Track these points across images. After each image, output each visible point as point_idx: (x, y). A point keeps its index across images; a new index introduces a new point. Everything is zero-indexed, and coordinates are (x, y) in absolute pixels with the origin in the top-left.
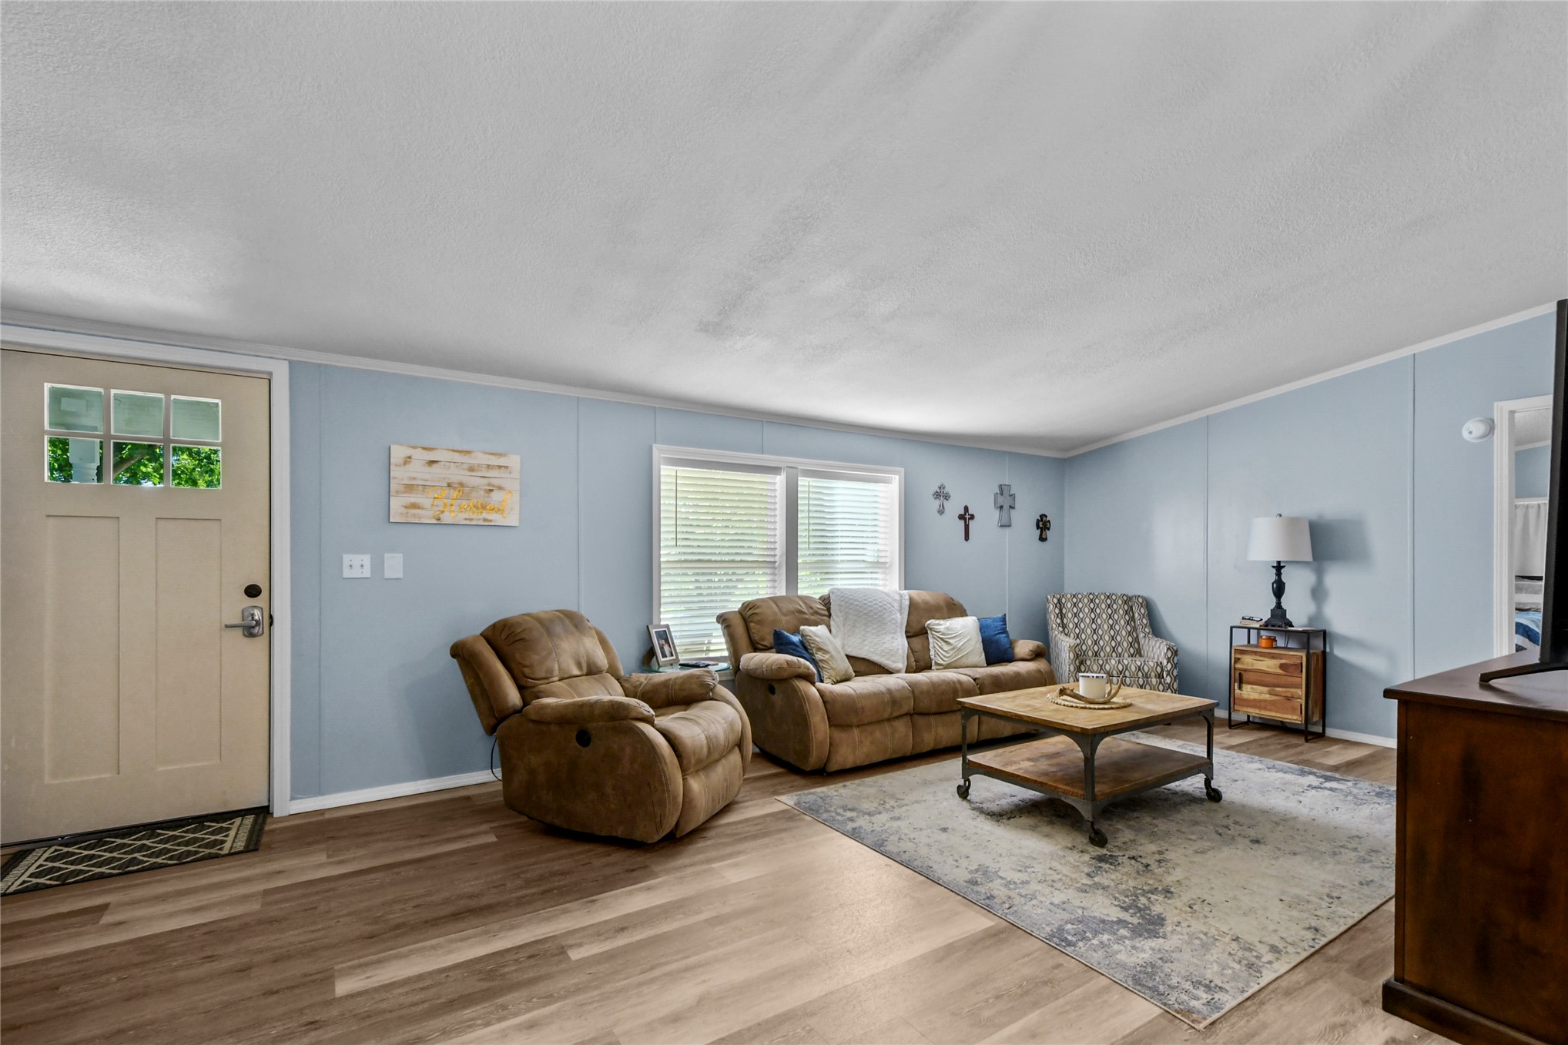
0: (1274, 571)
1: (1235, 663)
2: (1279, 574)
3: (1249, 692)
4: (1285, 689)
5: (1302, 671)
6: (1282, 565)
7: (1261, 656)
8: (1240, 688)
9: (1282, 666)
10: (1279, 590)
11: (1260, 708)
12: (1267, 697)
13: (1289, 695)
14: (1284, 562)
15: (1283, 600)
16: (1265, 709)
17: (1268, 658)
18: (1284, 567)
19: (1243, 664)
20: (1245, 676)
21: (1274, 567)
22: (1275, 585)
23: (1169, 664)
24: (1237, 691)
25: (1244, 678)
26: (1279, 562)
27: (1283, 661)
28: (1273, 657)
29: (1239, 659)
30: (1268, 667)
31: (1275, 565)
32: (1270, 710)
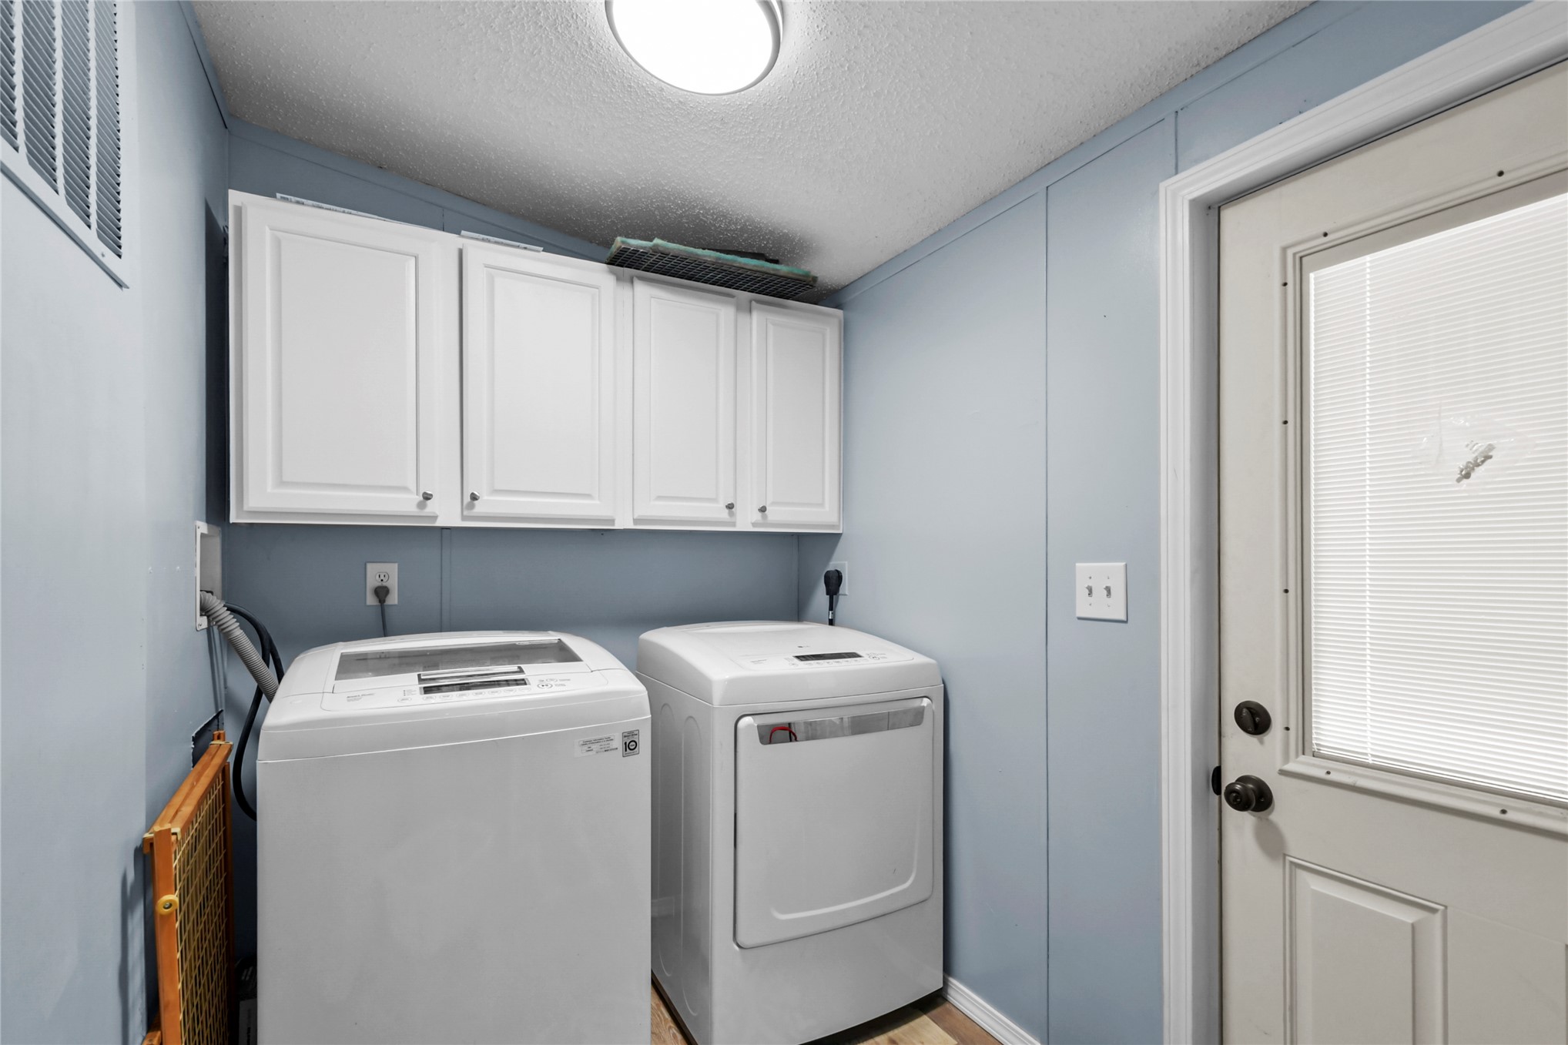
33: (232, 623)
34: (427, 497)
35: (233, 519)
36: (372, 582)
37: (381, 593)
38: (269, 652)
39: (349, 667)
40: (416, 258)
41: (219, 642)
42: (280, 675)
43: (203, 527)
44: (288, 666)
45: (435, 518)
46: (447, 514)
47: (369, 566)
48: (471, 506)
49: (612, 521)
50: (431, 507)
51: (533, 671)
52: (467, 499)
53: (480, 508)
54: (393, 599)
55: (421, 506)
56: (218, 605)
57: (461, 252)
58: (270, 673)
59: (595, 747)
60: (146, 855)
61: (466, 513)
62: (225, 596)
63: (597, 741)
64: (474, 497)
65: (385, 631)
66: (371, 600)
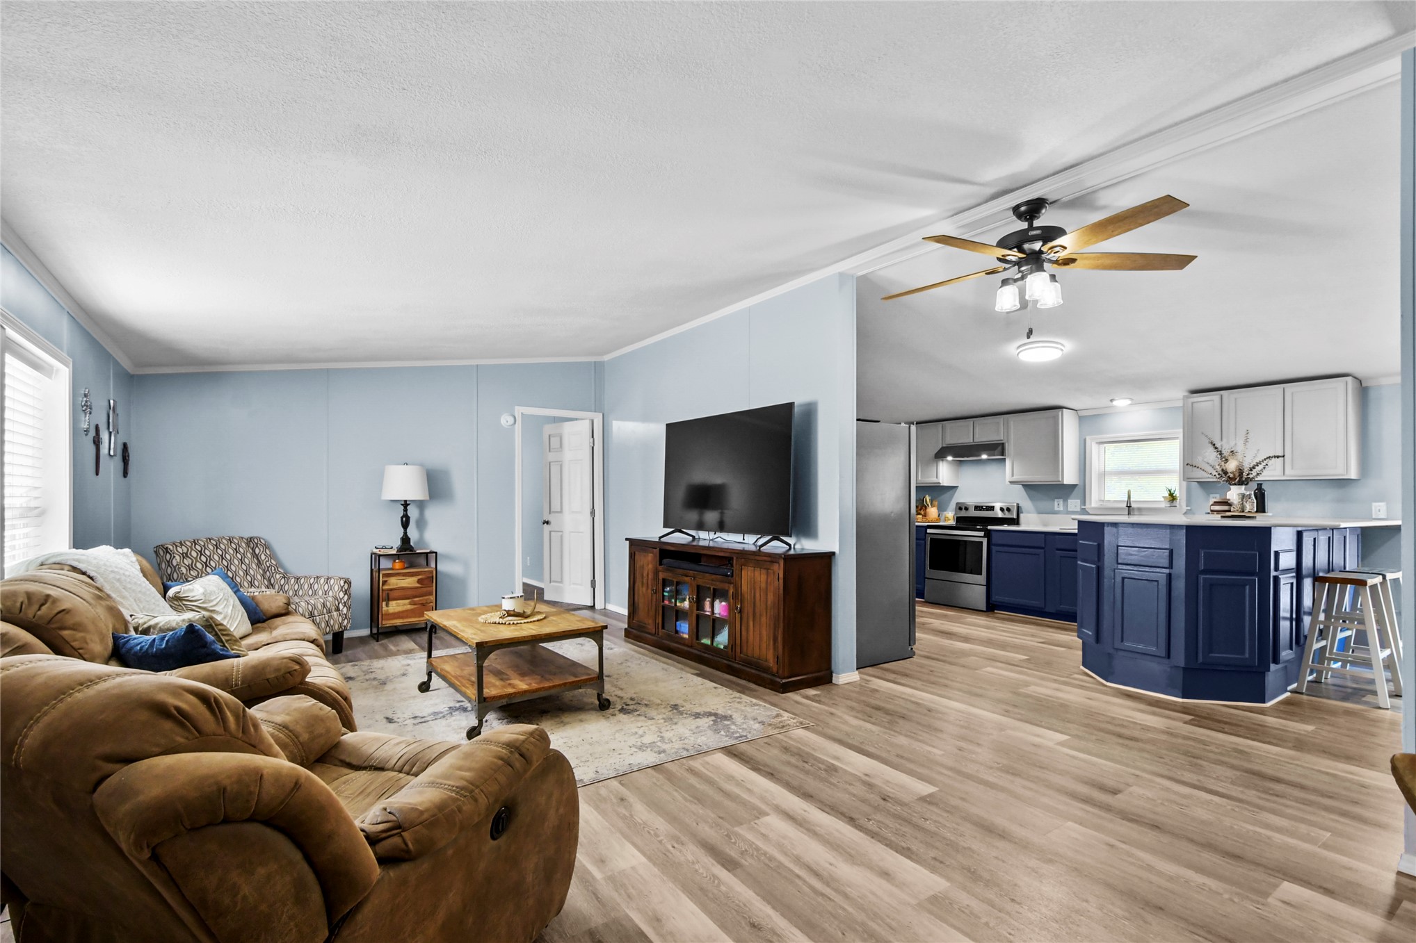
0: (403, 508)
1: (383, 585)
2: (405, 510)
3: (394, 607)
4: (421, 598)
5: (433, 582)
6: (408, 503)
7: (403, 576)
8: (387, 605)
9: (419, 581)
10: (405, 523)
11: (402, 618)
12: (409, 607)
13: (424, 602)
14: (410, 501)
15: (408, 530)
16: (407, 617)
17: (409, 576)
18: (409, 504)
19: (389, 585)
20: (392, 594)
21: (402, 505)
22: (404, 519)
23: (346, 596)
24: (385, 608)
25: (391, 596)
26: (406, 501)
27: (420, 577)
28: (412, 575)
29: (386, 581)
30: (409, 584)
31: (403, 503)
32: (410, 617)
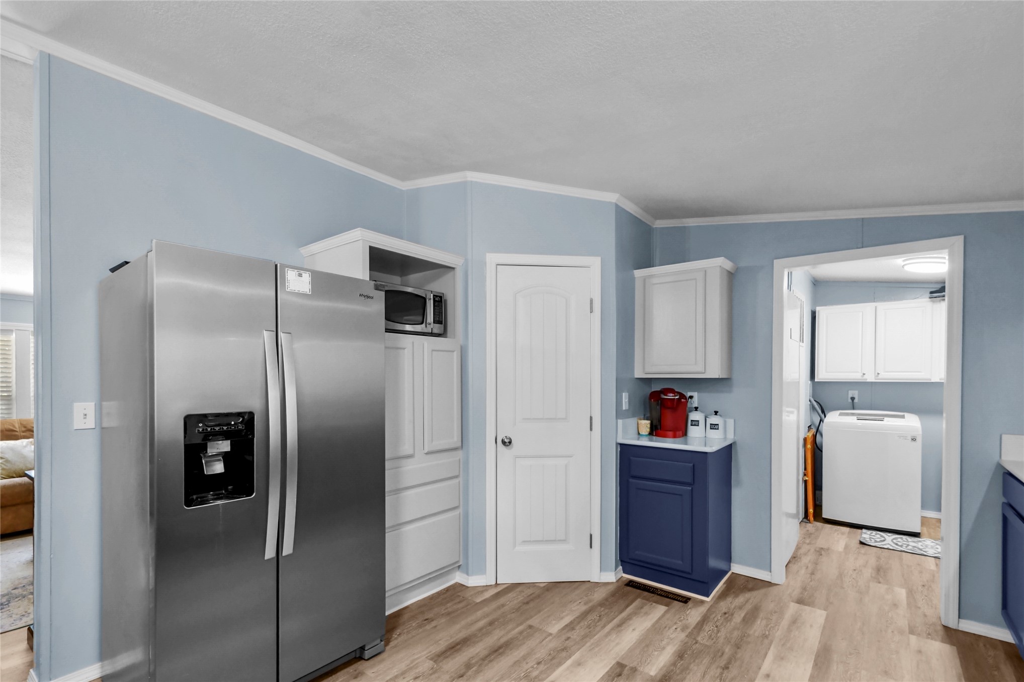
33: (815, 404)
34: (864, 374)
35: (816, 380)
36: (850, 395)
37: (853, 399)
38: (823, 412)
39: (841, 414)
40: (862, 312)
41: (813, 408)
42: (825, 417)
43: (809, 382)
44: (827, 414)
45: (867, 379)
46: (870, 378)
47: (849, 391)
48: (877, 376)
49: (930, 380)
50: (865, 377)
51: (886, 419)
52: (876, 374)
53: (880, 376)
54: (856, 401)
55: (862, 376)
56: (812, 400)
57: (876, 307)
58: (823, 416)
59: (902, 438)
60: (805, 440)
61: (876, 378)
62: (813, 397)
63: (903, 436)
64: (878, 374)
65: (854, 408)
66: (850, 400)
